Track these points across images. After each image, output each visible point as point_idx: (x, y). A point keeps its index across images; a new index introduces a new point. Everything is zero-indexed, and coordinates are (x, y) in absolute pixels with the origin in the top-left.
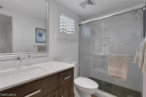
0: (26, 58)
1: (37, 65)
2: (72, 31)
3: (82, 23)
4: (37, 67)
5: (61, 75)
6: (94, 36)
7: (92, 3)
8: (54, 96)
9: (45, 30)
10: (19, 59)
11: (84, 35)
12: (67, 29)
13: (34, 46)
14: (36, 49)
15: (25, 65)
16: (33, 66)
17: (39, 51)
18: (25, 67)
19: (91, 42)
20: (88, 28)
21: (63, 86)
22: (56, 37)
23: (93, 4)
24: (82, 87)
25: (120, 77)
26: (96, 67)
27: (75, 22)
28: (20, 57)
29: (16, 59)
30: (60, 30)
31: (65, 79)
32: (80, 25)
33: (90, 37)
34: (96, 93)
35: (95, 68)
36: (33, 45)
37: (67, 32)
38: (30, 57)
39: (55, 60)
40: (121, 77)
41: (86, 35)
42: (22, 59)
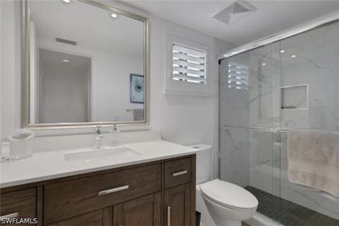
0: (110, 131)
1: (127, 146)
2: (201, 77)
3: (226, 56)
4: (128, 150)
5: (167, 166)
6: (262, 84)
7: (244, 10)
8: (153, 203)
9: (143, 76)
10: (99, 132)
11: (234, 83)
12: (188, 74)
13: (128, 110)
14: (131, 115)
15: (108, 145)
16: (121, 147)
17: (135, 119)
18: (107, 148)
19: (253, 100)
20: (244, 67)
21: (170, 188)
22: (164, 93)
23: (248, 11)
24: (216, 199)
25: (322, 191)
26: (266, 162)
27: (207, 57)
28: (102, 130)
29: (95, 133)
30: (172, 76)
31: (175, 175)
32: (220, 62)
33: (249, 87)
34: (252, 219)
35: (262, 163)
36: (126, 108)
37: (188, 81)
38: (115, 129)
39: (162, 139)
40: (325, 190)
41: (238, 83)
42: (104, 133)
